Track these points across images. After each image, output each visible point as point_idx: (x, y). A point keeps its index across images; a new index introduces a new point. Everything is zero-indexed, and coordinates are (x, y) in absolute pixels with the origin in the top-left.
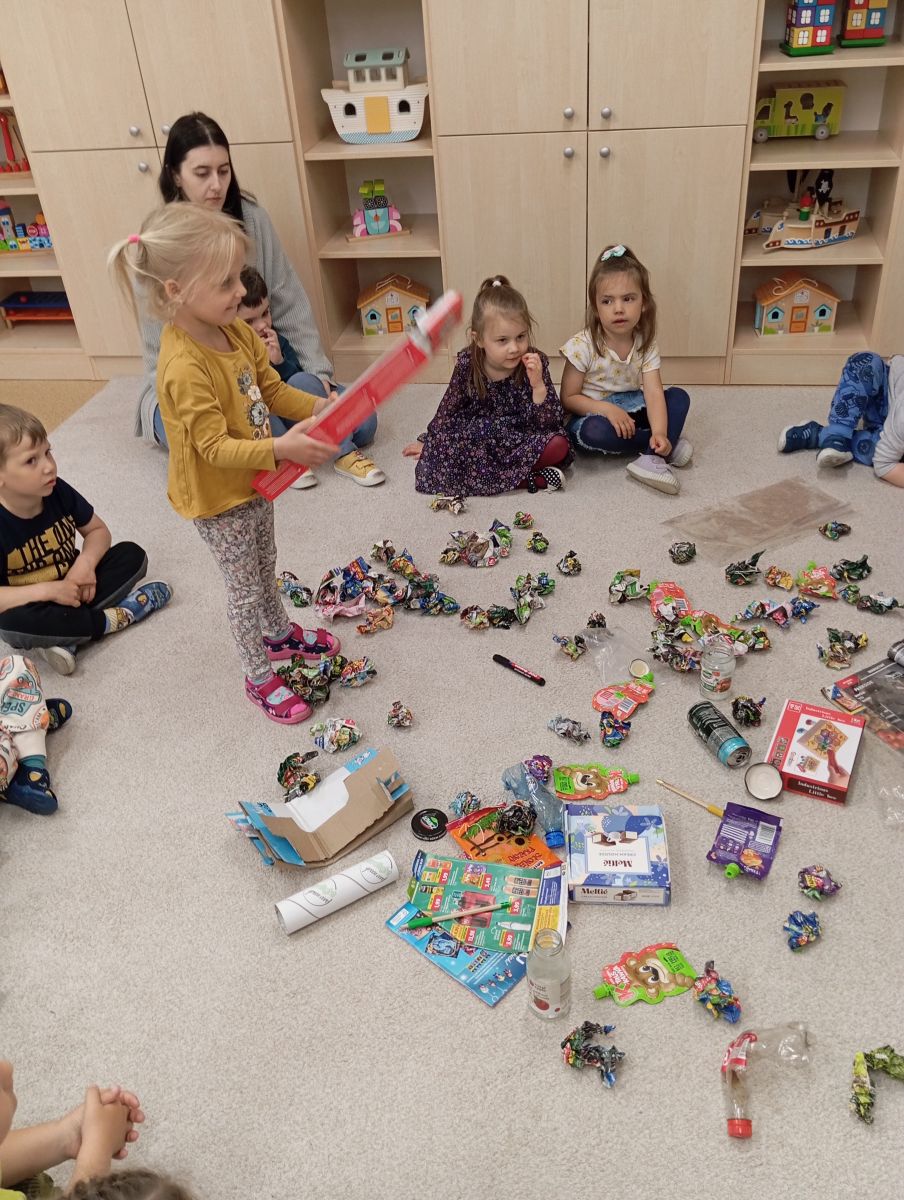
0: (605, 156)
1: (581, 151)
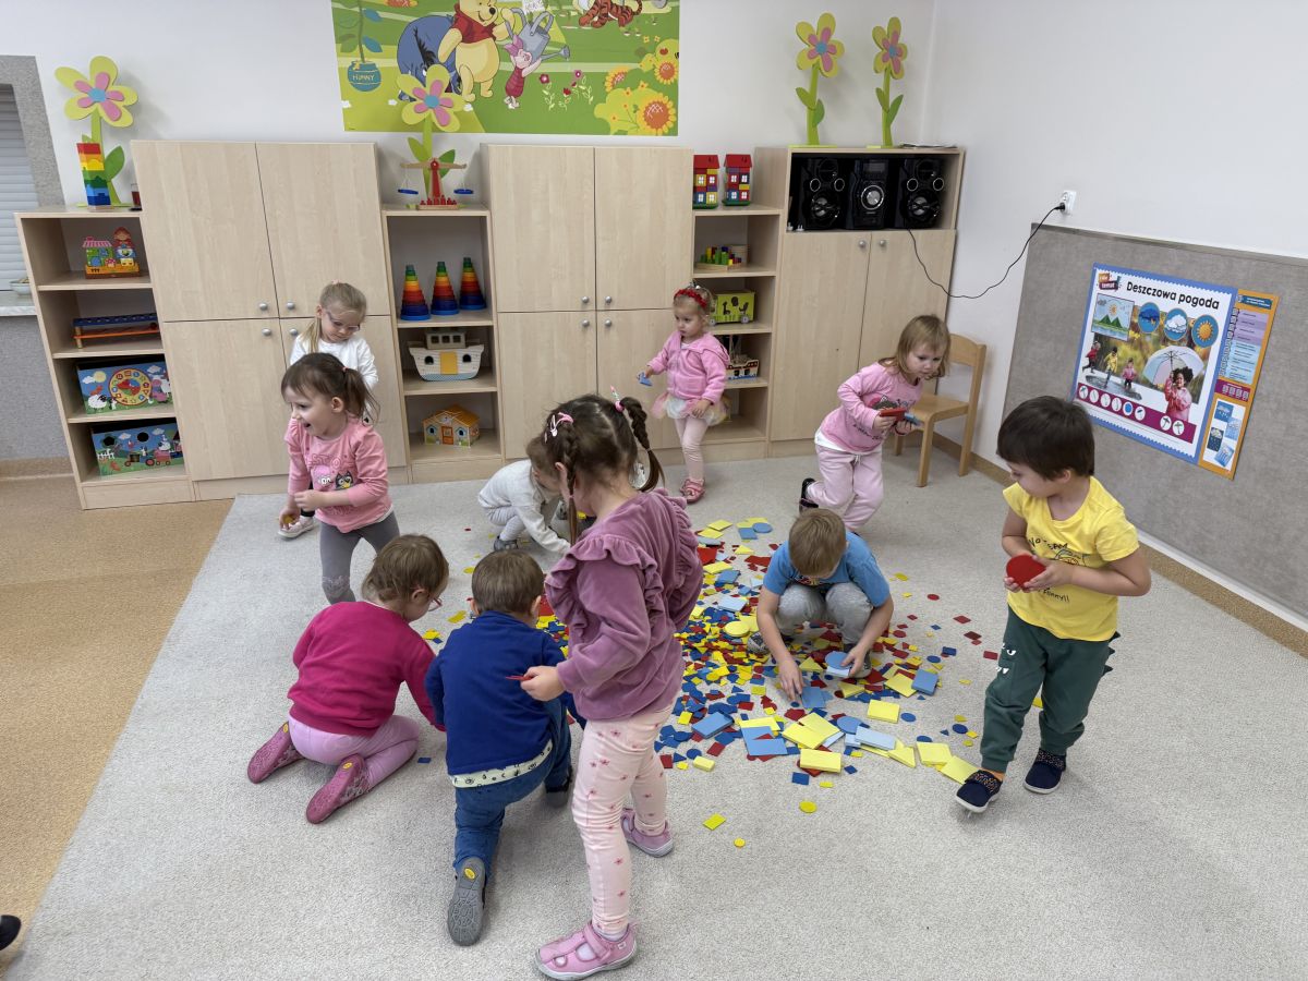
0: (609, 325)
1: (593, 322)
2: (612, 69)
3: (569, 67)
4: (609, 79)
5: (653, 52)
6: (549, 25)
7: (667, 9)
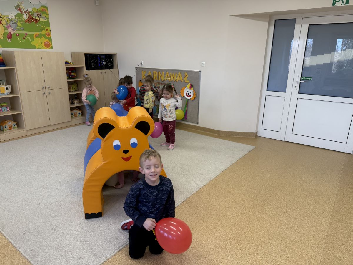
2: (35, 33)
3: (24, 32)
4: (34, 35)
5: (44, 30)
6: (17, 21)
7: (46, 20)
